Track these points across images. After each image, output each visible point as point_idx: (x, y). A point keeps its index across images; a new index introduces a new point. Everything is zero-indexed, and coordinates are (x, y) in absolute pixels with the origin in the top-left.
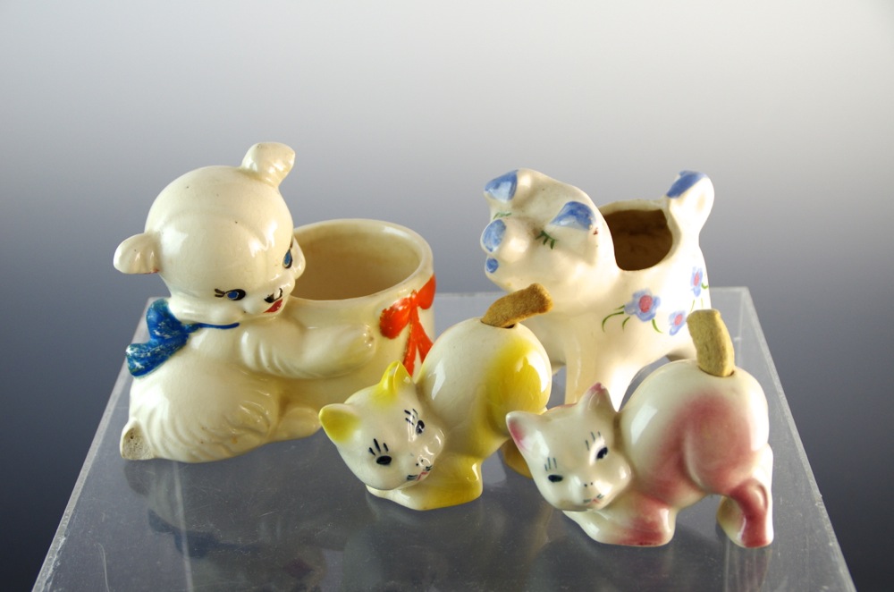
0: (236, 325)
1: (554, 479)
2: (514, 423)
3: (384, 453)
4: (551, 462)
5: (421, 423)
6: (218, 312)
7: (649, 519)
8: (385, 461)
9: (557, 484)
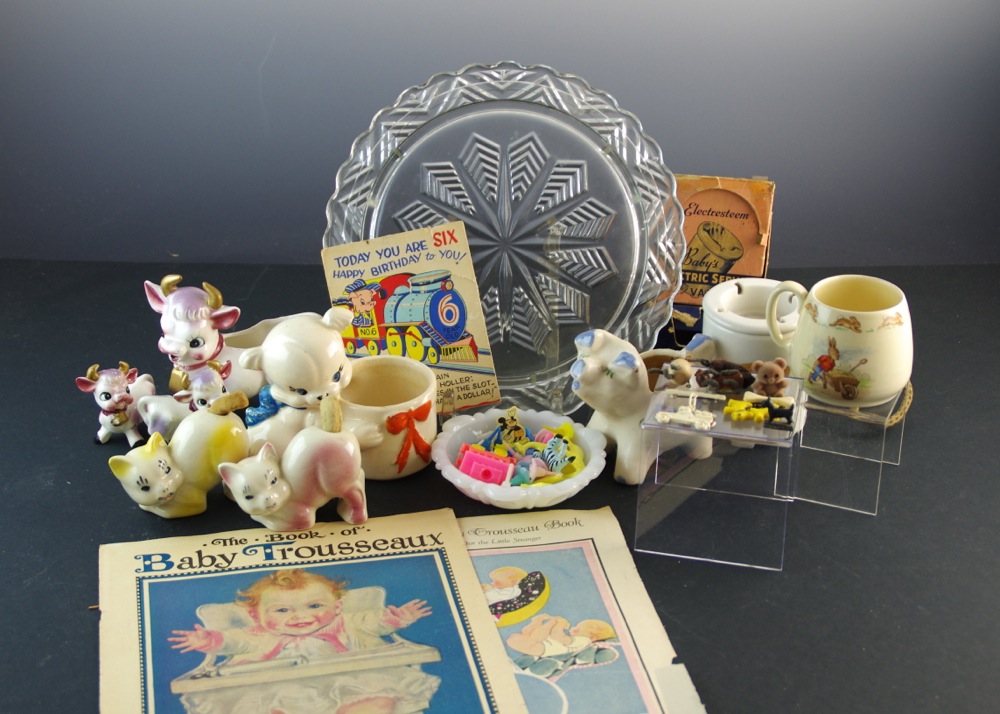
0: (304, 408)
1: (248, 498)
2: (224, 470)
3: (145, 484)
4: (247, 489)
5: (169, 469)
6: (293, 399)
7: (302, 514)
8: (146, 489)
9: (251, 501)
